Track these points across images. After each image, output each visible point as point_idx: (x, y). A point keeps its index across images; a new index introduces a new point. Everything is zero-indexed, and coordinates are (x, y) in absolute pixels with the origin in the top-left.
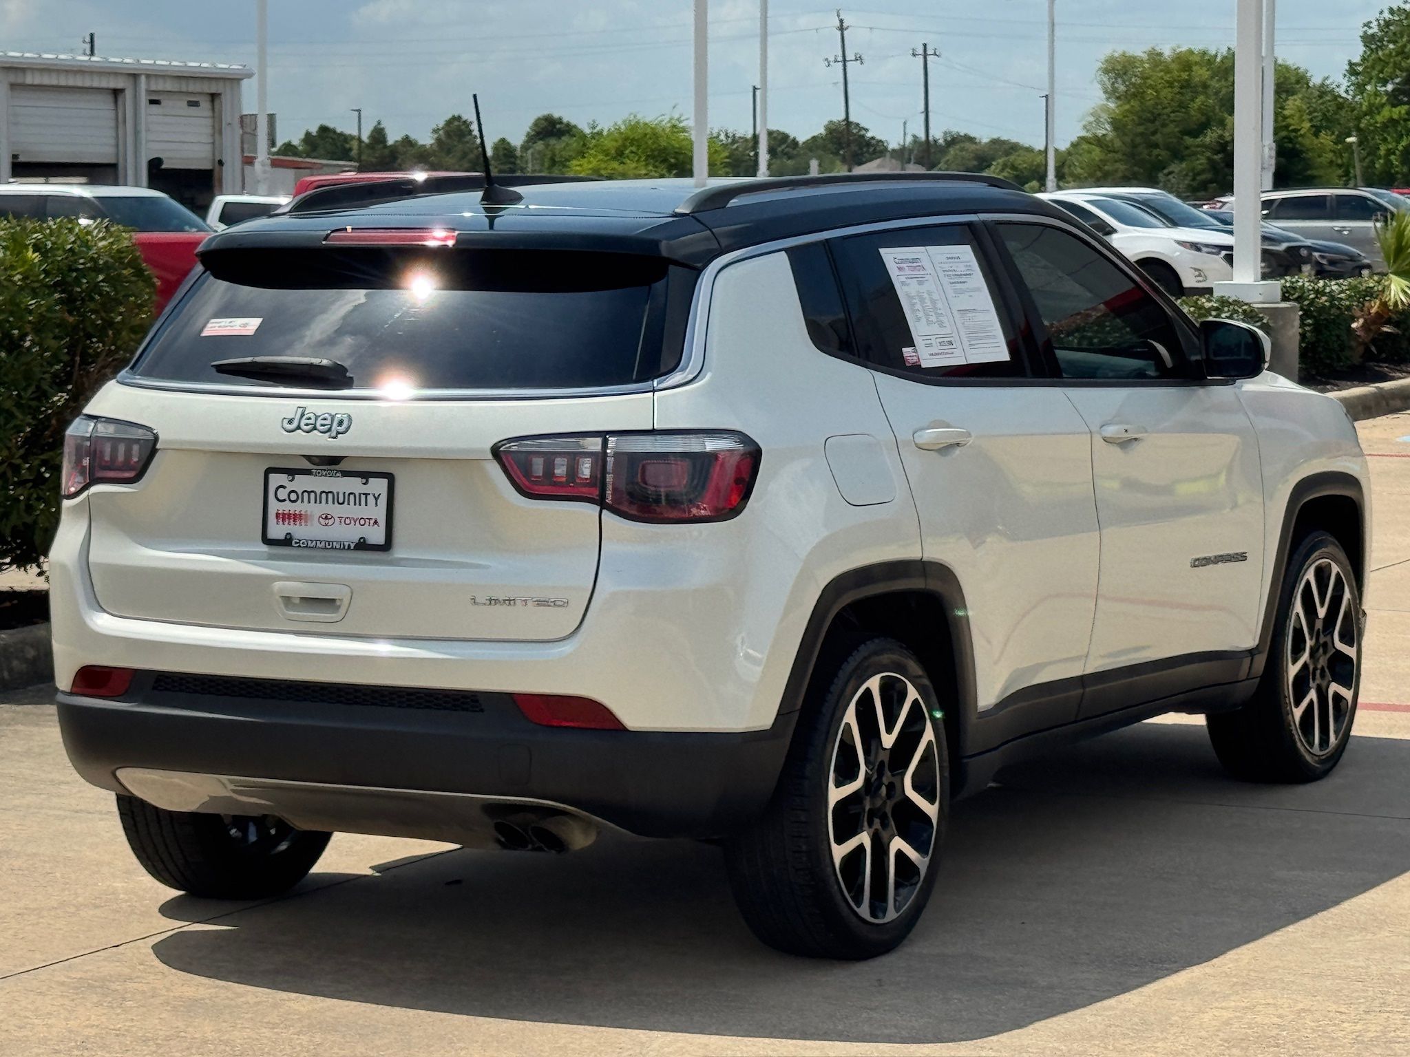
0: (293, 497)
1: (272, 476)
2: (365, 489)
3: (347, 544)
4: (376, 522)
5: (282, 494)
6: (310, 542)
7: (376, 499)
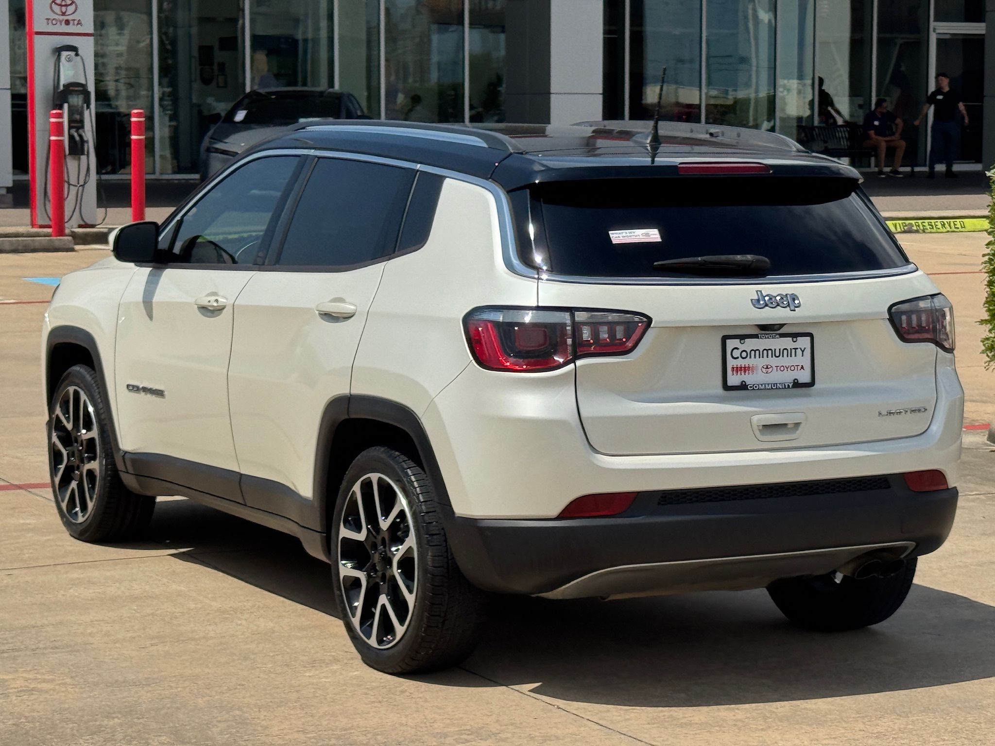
0: (744, 355)
1: (728, 341)
2: (795, 345)
3: (786, 384)
4: (802, 367)
5: (736, 353)
6: (760, 386)
7: (803, 351)
